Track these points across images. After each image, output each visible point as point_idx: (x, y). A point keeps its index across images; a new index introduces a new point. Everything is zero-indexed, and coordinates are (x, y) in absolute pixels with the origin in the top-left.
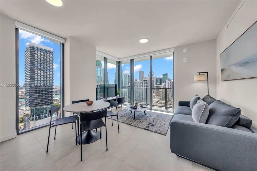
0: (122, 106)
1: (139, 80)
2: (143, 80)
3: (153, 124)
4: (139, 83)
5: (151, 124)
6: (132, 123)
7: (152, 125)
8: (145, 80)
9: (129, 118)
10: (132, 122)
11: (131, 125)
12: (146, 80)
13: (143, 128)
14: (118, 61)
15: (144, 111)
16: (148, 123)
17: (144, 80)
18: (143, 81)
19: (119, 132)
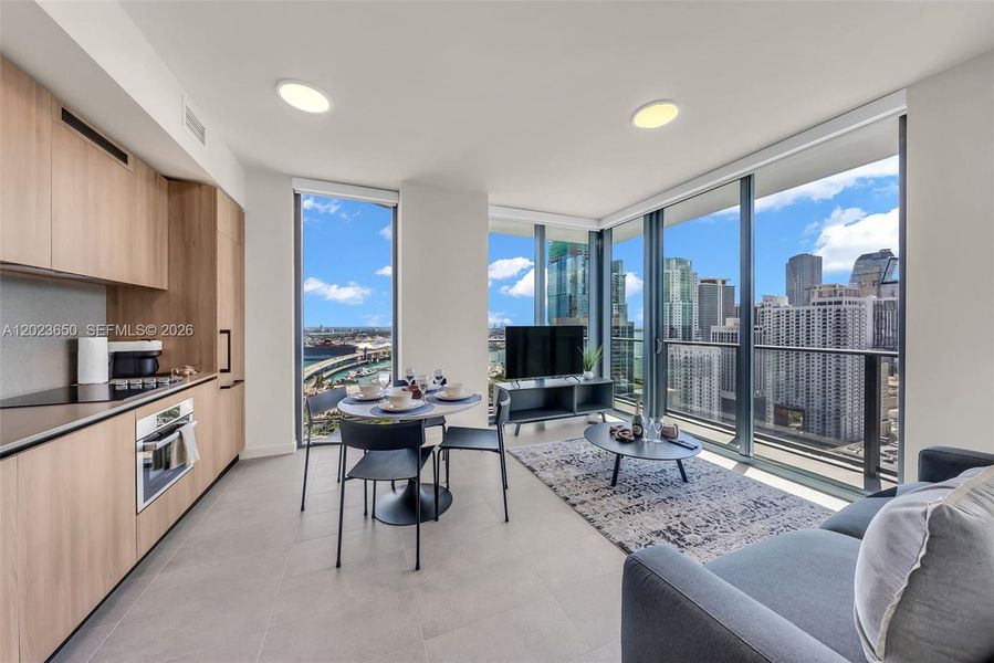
0: (604, 421)
1: (785, 302)
2: (815, 299)
3: (687, 537)
4: (783, 319)
5: (675, 532)
6: (583, 502)
7: (674, 542)
8: (827, 300)
9: (591, 476)
10: (588, 497)
11: (579, 508)
12: (833, 299)
13: (618, 539)
14: (597, 228)
15: (679, 461)
16: (662, 527)
17: (824, 304)
18: (811, 308)
19: (507, 520)
